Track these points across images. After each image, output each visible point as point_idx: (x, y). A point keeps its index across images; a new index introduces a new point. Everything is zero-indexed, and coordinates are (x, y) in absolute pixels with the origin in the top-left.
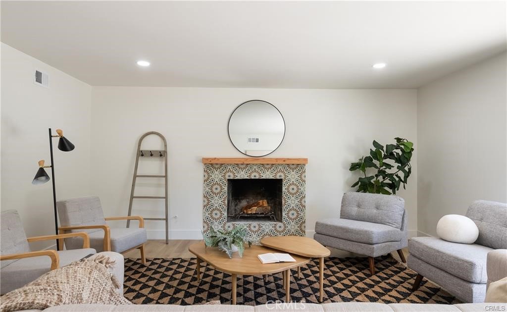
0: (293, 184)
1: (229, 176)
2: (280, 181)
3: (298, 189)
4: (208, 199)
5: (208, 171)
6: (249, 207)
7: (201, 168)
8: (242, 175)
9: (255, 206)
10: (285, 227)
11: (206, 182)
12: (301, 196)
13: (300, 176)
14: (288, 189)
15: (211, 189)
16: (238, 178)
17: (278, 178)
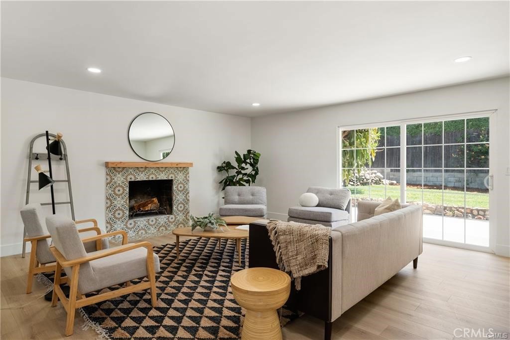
0: (181, 183)
1: (131, 179)
2: (171, 181)
3: (184, 187)
4: (111, 200)
5: (111, 174)
6: (145, 205)
7: (103, 171)
8: (142, 177)
9: (150, 204)
10: (176, 218)
11: (109, 185)
12: (186, 192)
13: (186, 177)
14: (177, 187)
15: (114, 191)
16: (139, 180)
17: (170, 179)
